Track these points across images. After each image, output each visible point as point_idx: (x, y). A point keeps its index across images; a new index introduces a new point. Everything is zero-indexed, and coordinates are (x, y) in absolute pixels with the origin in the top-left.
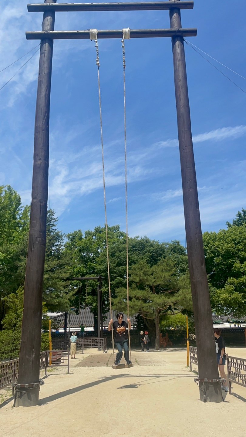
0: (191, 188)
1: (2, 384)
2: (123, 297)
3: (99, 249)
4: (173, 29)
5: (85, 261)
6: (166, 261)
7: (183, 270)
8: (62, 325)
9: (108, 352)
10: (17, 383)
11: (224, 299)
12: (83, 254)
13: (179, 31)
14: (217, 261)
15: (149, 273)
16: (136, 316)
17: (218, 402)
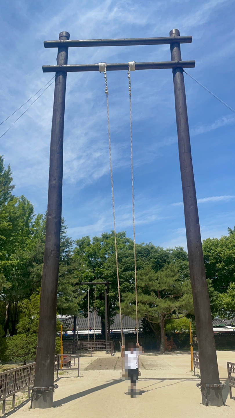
0: (191, 205)
1: (19, 387)
2: (129, 301)
3: (106, 254)
4: (174, 62)
5: (93, 265)
6: (171, 267)
7: (186, 276)
8: (70, 328)
9: (115, 355)
10: (33, 386)
11: (227, 304)
12: (91, 259)
13: (179, 64)
14: (220, 267)
15: (154, 278)
16: (142, 320)
17: (219, 406)
